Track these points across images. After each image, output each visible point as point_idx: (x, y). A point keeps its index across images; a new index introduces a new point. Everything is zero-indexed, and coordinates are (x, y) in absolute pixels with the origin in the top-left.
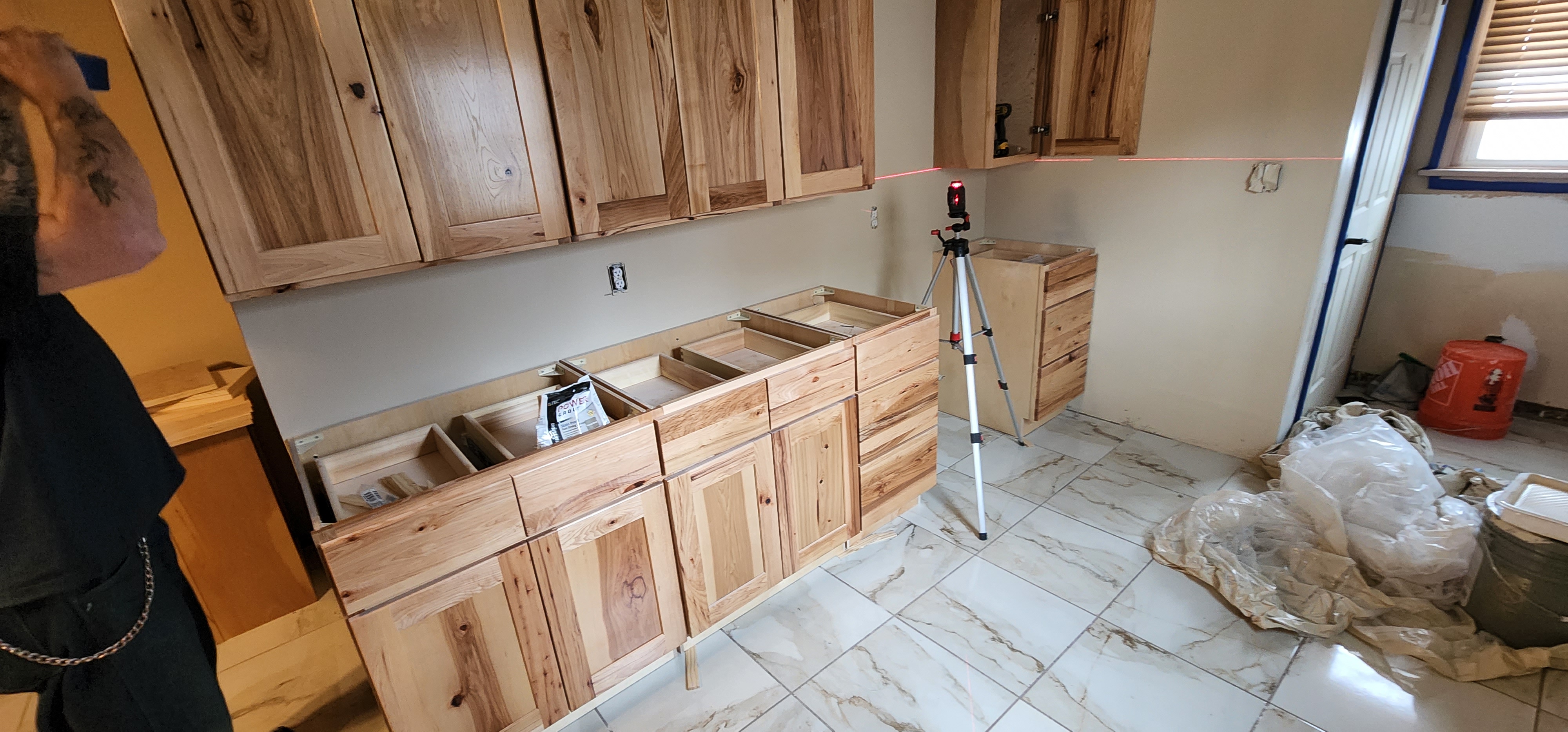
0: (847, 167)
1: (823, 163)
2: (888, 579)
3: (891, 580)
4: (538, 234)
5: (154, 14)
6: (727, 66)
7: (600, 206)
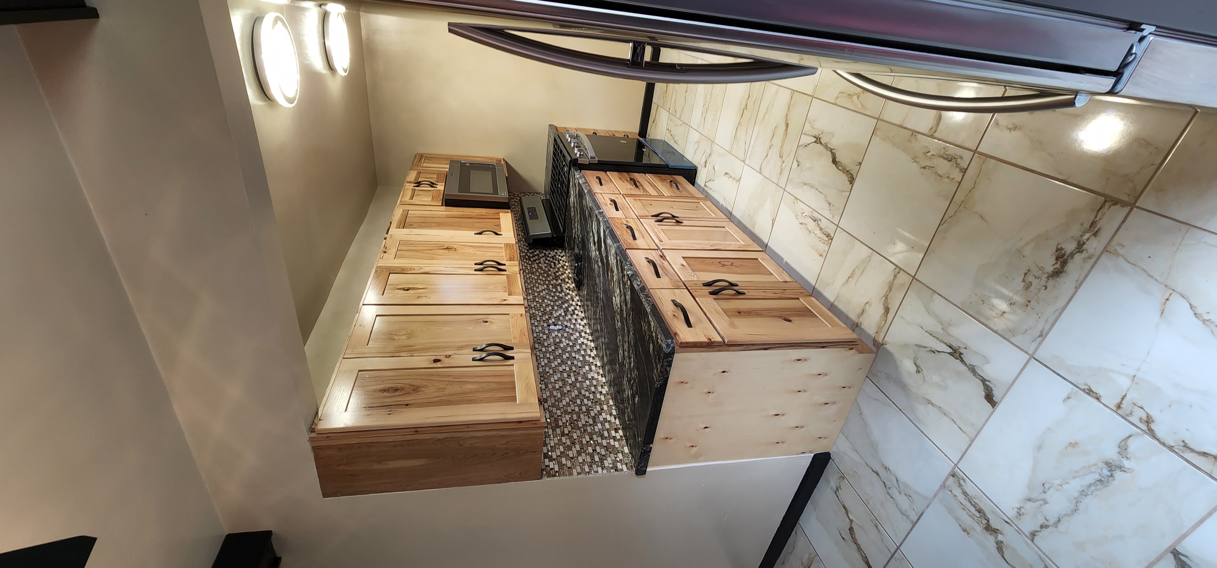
0: (499, 218)
1: (497, 225)
2: (731, 179)
3: (731, 177)
4: (521, 316)
5: (390, 414)
6: (442, 251)
7: (509, 295)
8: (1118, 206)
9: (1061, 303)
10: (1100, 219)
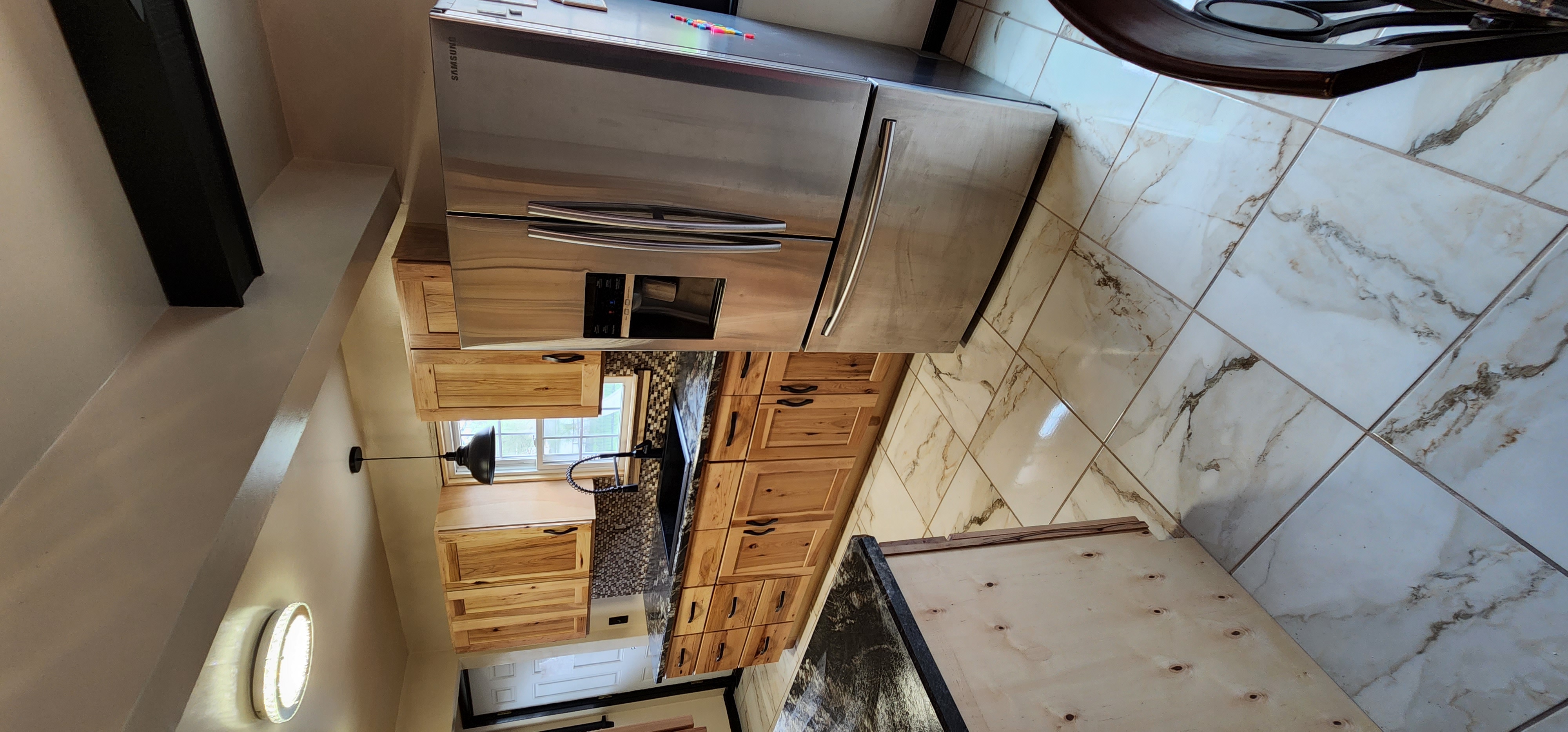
8: (1077, 241)
9: (1143, 281)
10: (1083, 253)
